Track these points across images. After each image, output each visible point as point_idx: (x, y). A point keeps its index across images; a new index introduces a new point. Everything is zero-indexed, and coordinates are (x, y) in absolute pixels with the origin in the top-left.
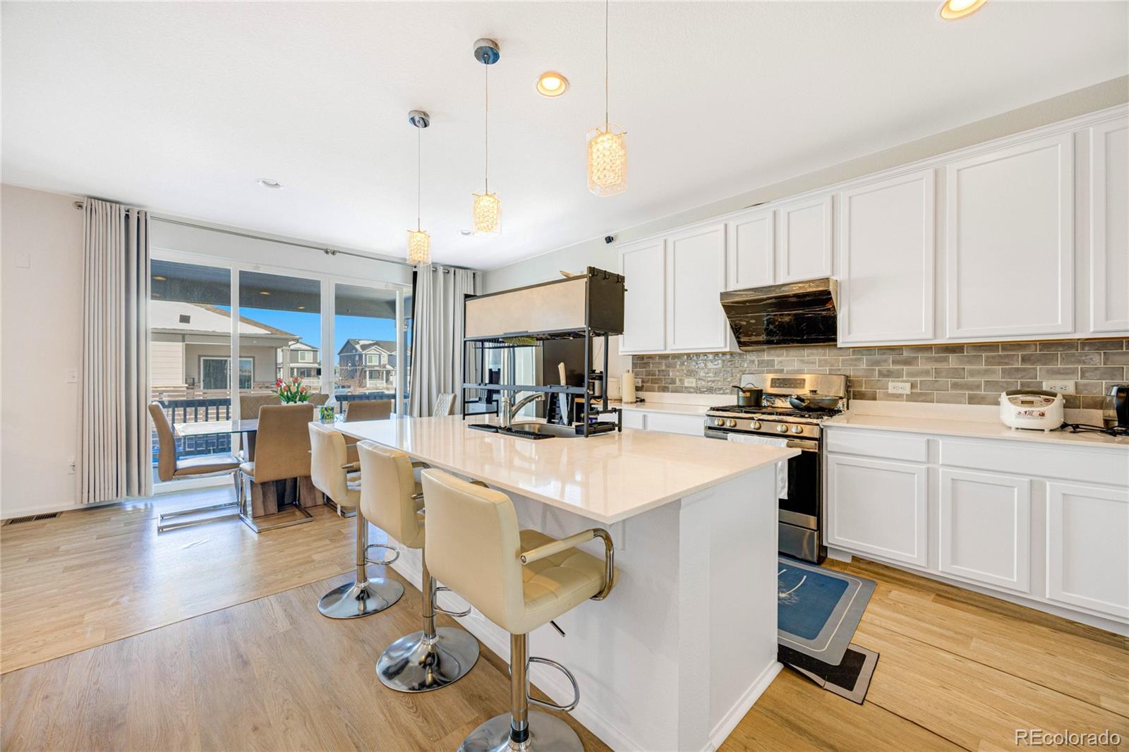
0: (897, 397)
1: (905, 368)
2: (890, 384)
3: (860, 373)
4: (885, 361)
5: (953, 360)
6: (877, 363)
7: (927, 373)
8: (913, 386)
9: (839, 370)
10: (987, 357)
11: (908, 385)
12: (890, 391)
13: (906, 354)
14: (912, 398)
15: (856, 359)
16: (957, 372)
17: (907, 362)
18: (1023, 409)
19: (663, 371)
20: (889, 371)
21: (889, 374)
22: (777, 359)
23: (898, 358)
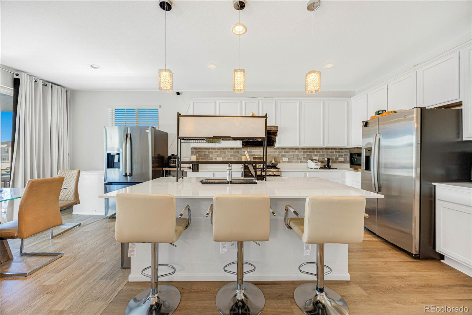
0: (285, 162)
1: (287, 154)
2: (284, 159)
3: (276, 155)
4: (282, 152)
5: (297, 152)
6: (280, 152)
7: (291, 155)
8: (289, 159)
9: (271, 154)
10: (304, 151)
11: (288, 159)
12: (284, 160)
13: (287, 150)
14: (289, 162)
15: (275, 151)
16: (297, 155)
17: (287, 152)
18: (316, 164)
19: (207, 154)
20: (283, 155)
21: (283, 156)
22: (252, 151)
23: (285, 151)
